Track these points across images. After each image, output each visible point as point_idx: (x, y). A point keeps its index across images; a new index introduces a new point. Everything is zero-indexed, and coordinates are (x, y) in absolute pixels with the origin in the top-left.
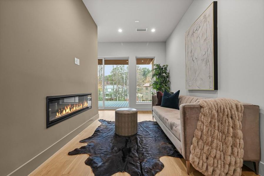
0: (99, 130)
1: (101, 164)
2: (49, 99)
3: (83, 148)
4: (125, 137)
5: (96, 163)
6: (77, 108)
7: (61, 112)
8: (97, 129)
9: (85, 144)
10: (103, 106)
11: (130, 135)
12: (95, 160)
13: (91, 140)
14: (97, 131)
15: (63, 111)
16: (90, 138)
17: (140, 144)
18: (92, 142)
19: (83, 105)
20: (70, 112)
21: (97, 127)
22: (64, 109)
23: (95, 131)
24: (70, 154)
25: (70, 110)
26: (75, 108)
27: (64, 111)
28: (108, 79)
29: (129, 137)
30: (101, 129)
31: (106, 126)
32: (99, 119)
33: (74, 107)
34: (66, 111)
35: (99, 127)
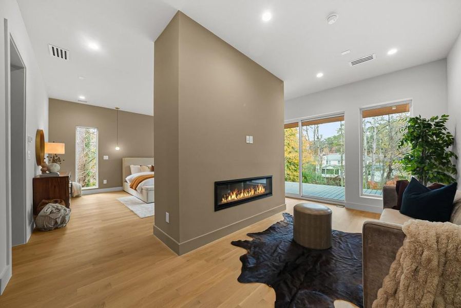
0: (274, 227)
1: (252, 266)
2: (217, 184)
3: (246, 241)
4: (304, 248)
5: (249, 263)
6: (245, 195)
7: (227, 198)
8: (274, 225)
9: (251, 239)
10: (298, 193)
11: (312, 247)
12: (249, 260)
13: (259, 237)
14: (272, 228)
15: (228, 197)
16: (259, 234)
17: (321, 266)
18: (259, 239)
19: (255, 191)
20: (236, 198)
21: (275, 223)
22: (229, 194)
23: (270, 228)
24: (234, 243)
25: (237, 197)
26: (242, 195)
27: (230, 197)
28: (332, 143)
29: (309, 250)
30: (280, 226)
31: (288, 224)
32: (284, 212)
33: (241, 193)
34: (231, 197)
35: (278, 223)
